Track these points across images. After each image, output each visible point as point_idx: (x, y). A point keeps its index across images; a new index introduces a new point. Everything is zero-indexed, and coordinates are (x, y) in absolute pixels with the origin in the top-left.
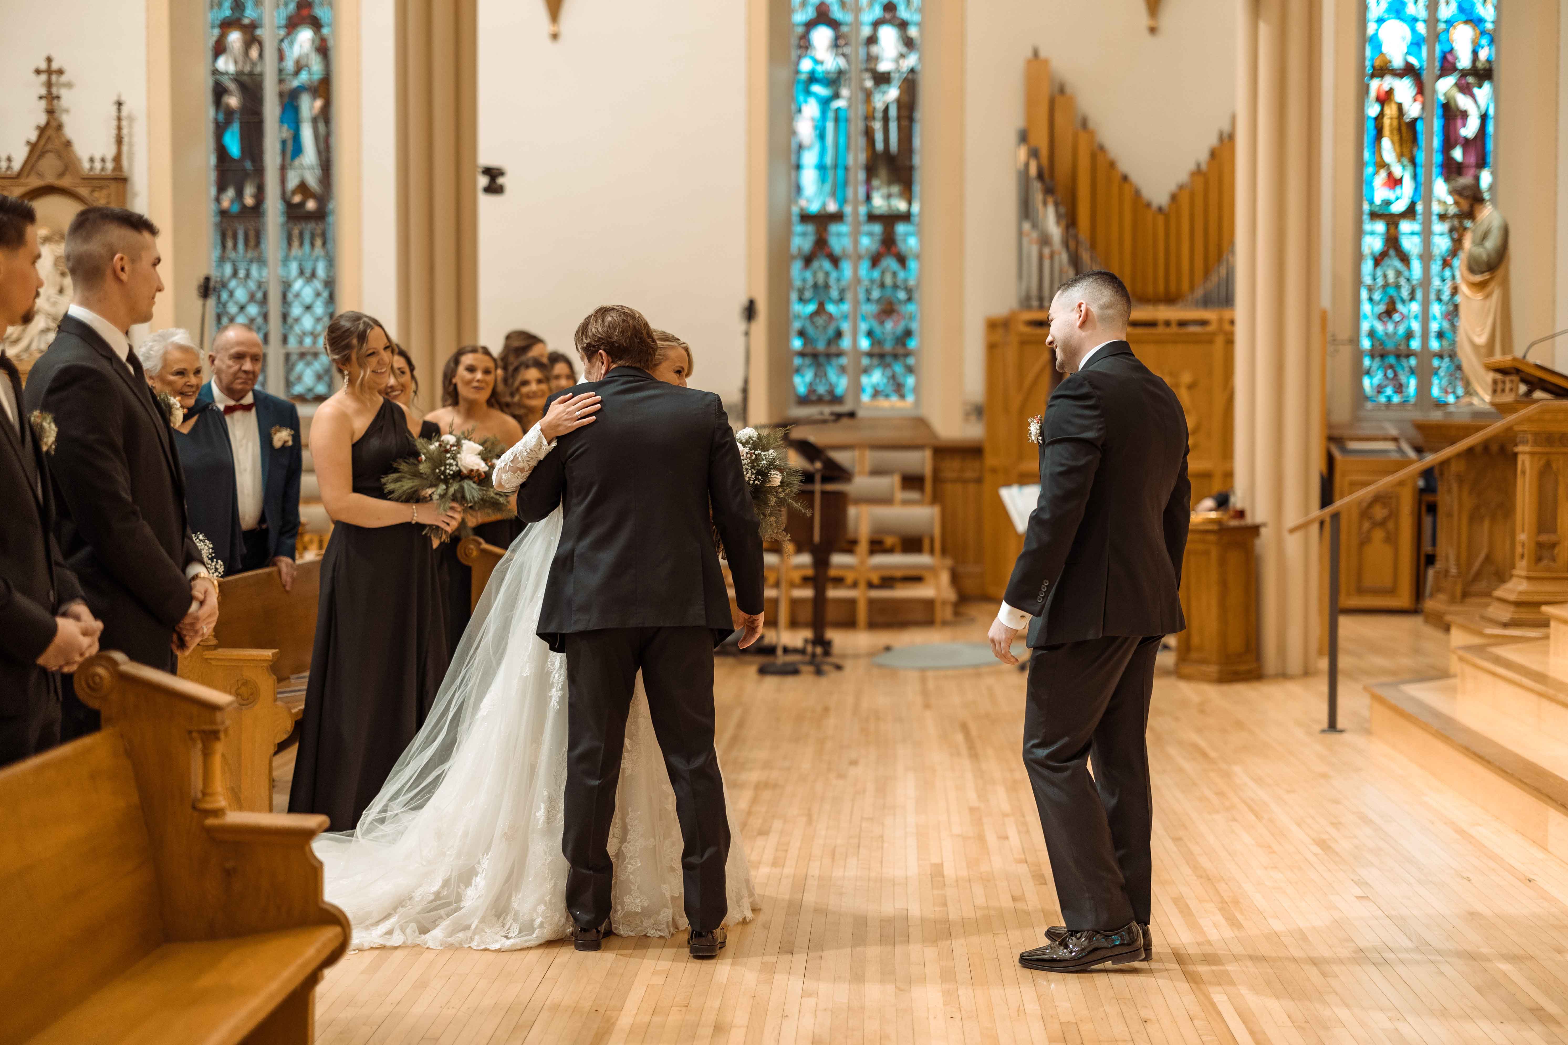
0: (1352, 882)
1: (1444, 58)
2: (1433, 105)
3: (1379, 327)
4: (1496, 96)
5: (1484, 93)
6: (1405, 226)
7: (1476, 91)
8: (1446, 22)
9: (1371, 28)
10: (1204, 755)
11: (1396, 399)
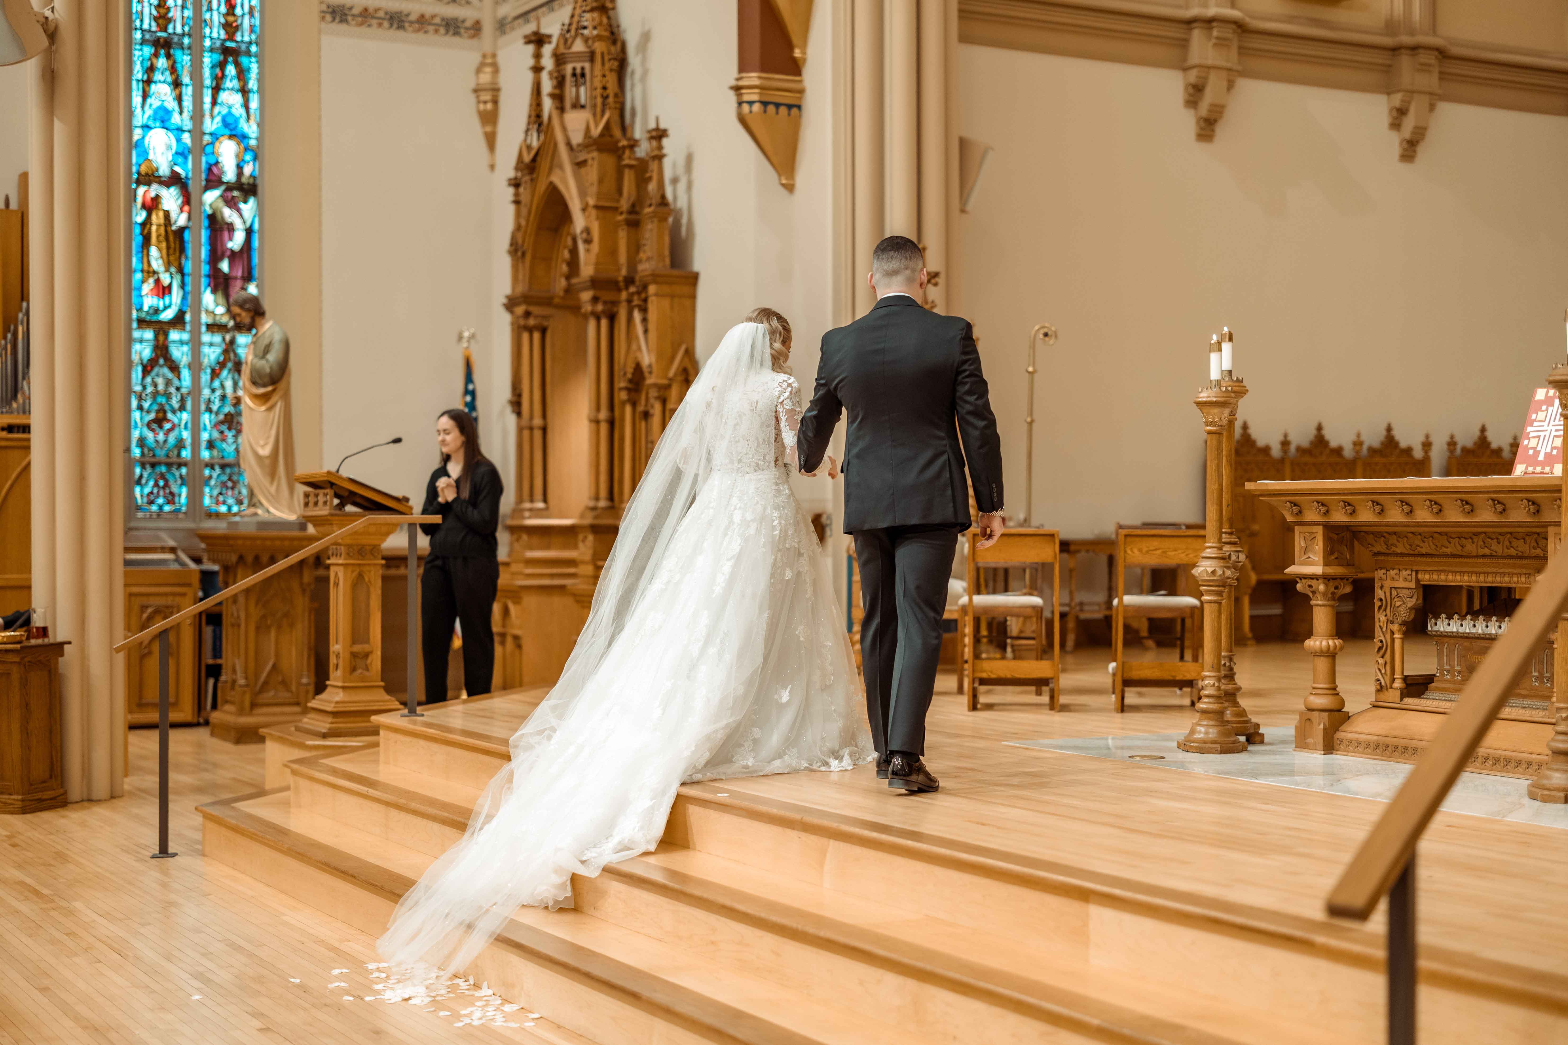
0: (247, 1015)
1: (210, 170)
2: (200, 215)
3: (150, 435)
4: (261, 211)
5: (249, 208)
6: (174, 335)
7: (242, 205)
8: (211, 134)
9: (137, 134)
10: (37, 893)
11: (167, 508)
